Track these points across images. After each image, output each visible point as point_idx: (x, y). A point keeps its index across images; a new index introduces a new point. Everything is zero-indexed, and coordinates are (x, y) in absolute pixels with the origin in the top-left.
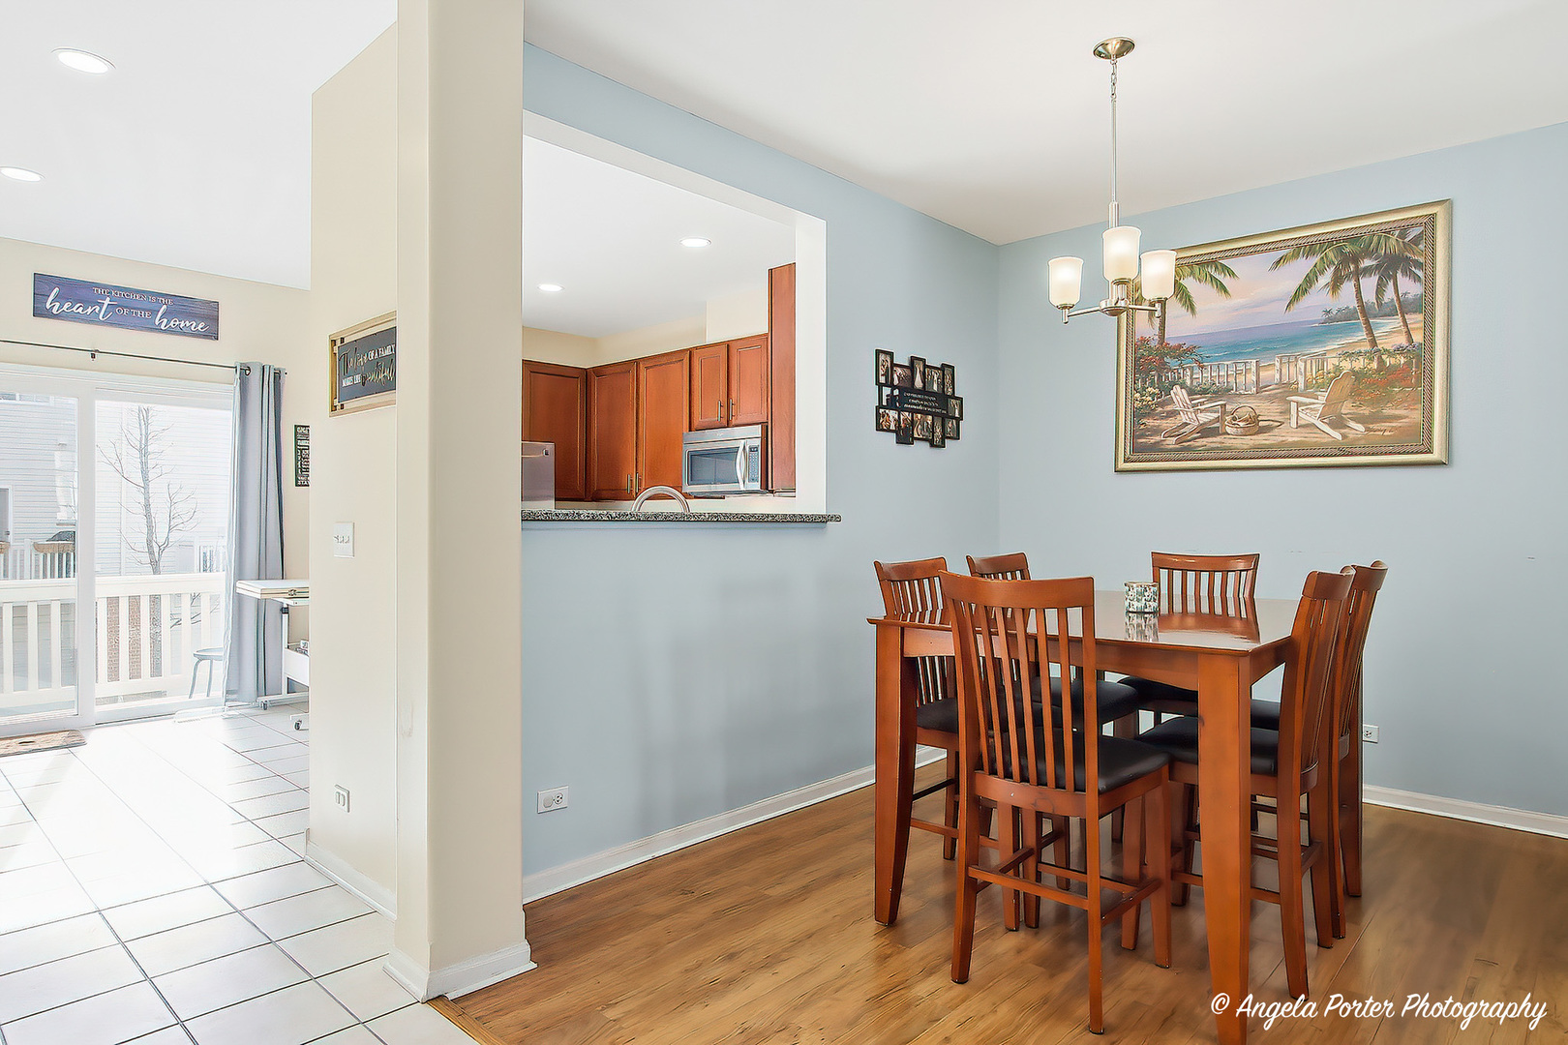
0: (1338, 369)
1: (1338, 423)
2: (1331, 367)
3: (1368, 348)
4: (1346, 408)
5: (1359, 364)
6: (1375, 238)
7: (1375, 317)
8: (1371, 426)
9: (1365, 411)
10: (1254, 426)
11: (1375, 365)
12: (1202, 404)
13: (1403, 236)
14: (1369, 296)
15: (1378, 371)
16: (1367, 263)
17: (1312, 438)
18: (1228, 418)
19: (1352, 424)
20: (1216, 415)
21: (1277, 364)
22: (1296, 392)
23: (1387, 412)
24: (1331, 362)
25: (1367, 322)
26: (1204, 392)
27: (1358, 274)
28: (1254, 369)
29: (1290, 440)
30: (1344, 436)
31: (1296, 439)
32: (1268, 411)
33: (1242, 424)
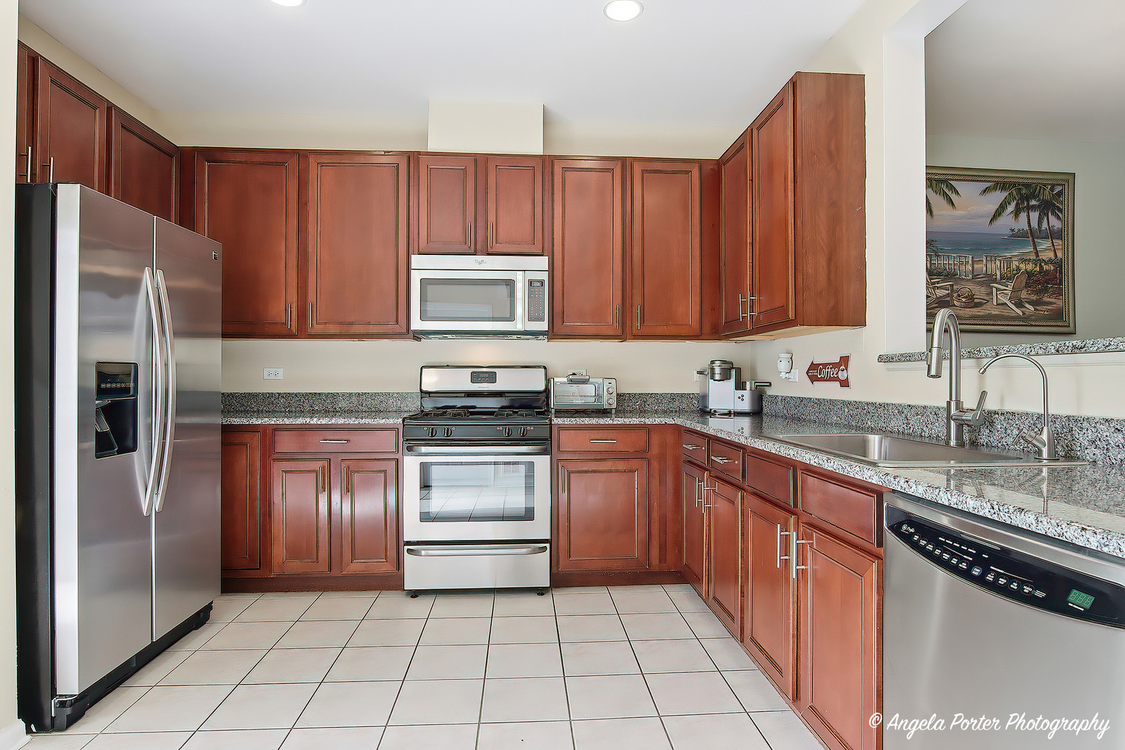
0: (1018, 269)
1: (1019, 304)
2: (1014, 267)
3: (1034, 258)
4: (1024, 295)
5: (1030, 267)
6: (1038, 188)
7: (1037, 238)
8: (1037, 308)
9: (1034, 297)
10: (971, 302)
11: (1038, 269)
12: (938, 283)
13: (1052, 190)
14: (1034, 224)
15: (1040, 272)
16: (1033, 202)
17: (1006, 313)
18: (955, 295)
19: (1027, 305)
20: (947, 292)
21: (985, 261)
22: (995, 281)
23: (1046, 299)
24: (1015, 264)
25: (1033, 241)
26: (939, 274)
27: (1030, 208)
28: (970, 262)
29: (994, 313)
30: (1024, 313)
31: (995, 313)
32: (979, 292)
33: (964, 300)
